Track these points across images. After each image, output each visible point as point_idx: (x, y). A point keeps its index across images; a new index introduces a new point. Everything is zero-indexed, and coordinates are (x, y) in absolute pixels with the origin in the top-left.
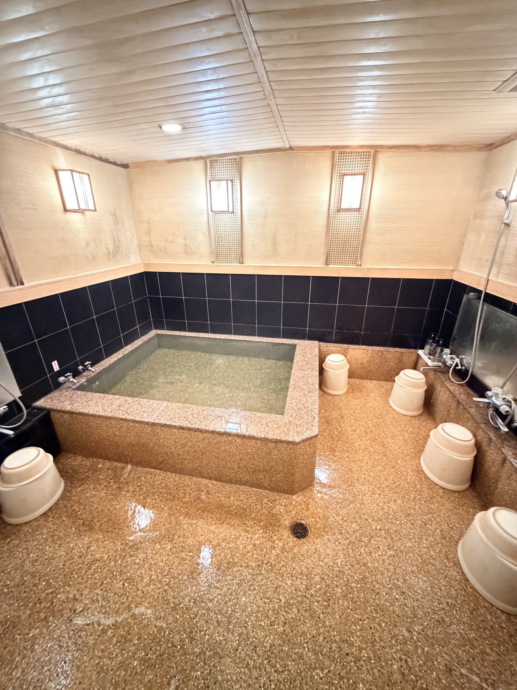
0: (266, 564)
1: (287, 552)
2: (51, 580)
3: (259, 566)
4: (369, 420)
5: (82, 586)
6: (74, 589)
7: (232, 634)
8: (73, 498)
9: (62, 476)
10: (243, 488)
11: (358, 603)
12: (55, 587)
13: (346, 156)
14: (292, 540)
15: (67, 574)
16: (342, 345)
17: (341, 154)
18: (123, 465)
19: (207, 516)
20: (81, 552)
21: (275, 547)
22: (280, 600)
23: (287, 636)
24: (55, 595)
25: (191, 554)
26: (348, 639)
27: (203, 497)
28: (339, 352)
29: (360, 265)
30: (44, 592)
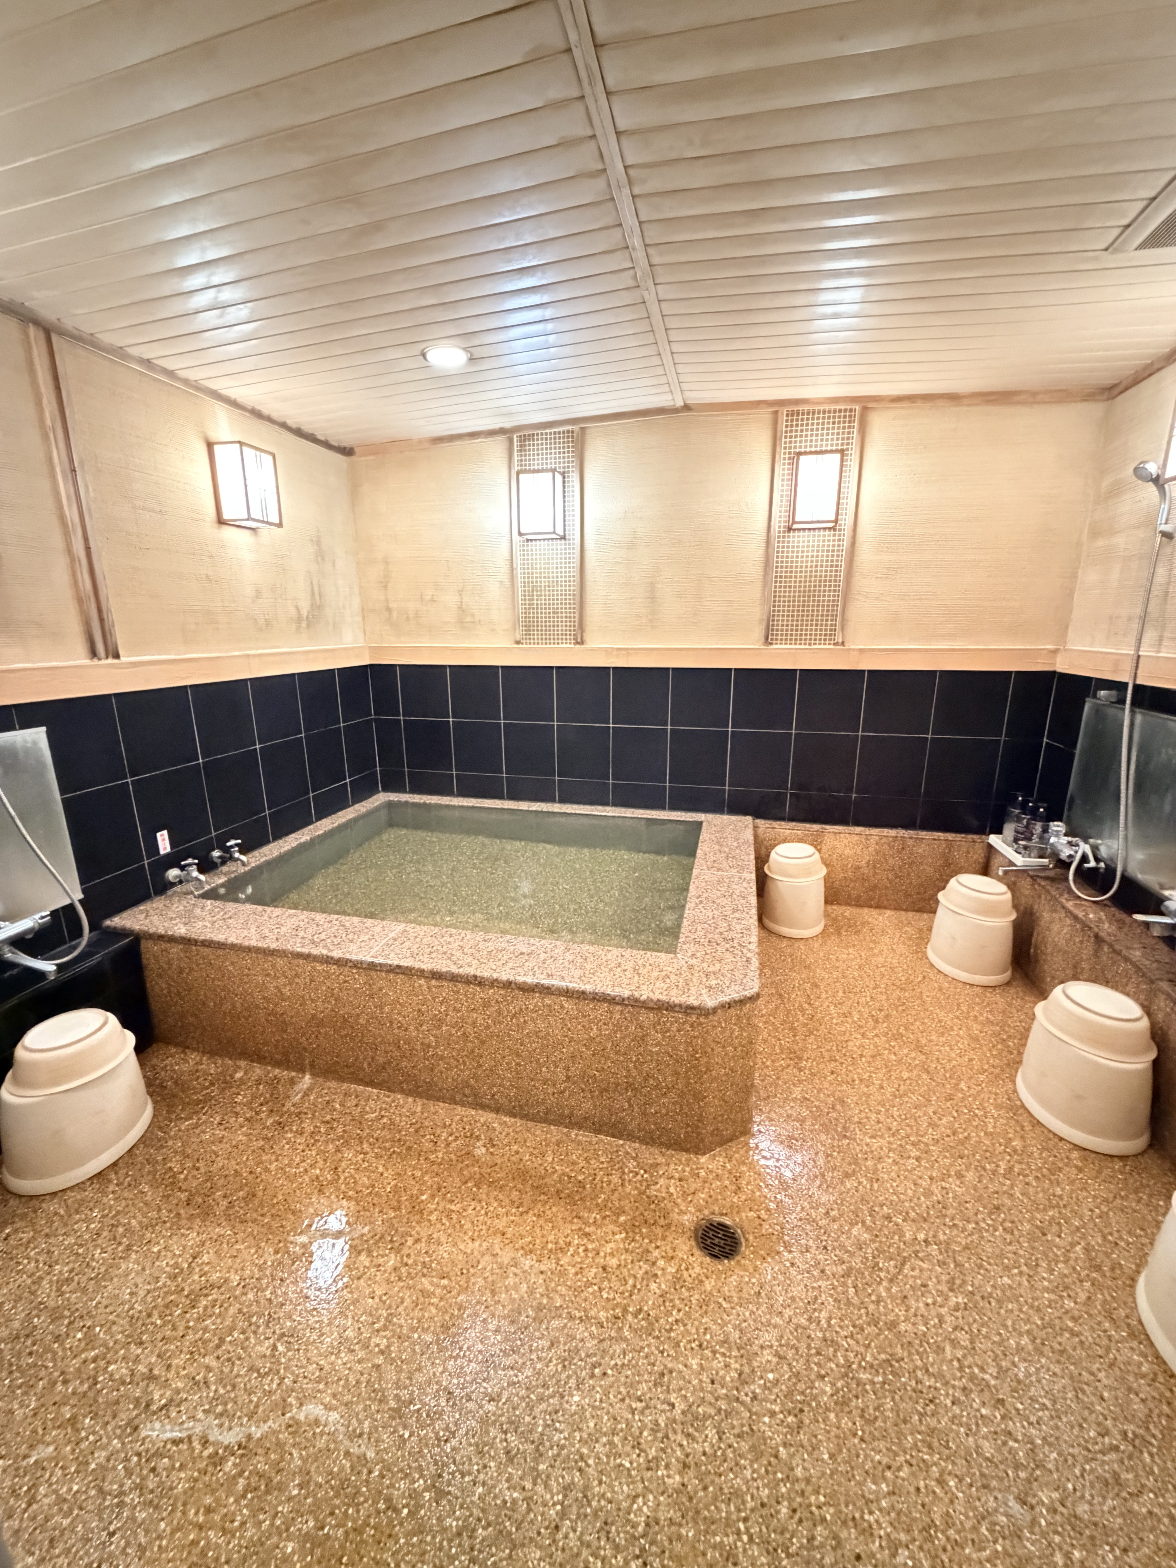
0: (635, 1316)
1: (689, 1289)
2: (98, 1329)
3: (617, 1318)
4: (881, 993)
5: (172, 1347)
6: (152, 1352)
7: (546, 1486)
8: (170, 1143)
9: (151, 1094)
10: (576, 1135)
11: (879, 1423)
12: (105, 1345)
13: (802, 420)
14: (700, 1262)
15: (136, 1315)
16: (808, 826)
17: (792, 415)
18: (293, 1074)
19: (487, 1195)
20: (176, 1265)
21: (656, 1275)
22: (673, 1405)
23: (691, 1499)
24: (102, 1363)
25: (445, 1282)
26: (857, 1515)
27: (480, 1151)
28: (800, 840)
29: (843, 643)
30: (75, 1357)
